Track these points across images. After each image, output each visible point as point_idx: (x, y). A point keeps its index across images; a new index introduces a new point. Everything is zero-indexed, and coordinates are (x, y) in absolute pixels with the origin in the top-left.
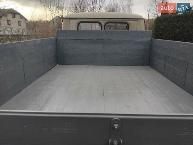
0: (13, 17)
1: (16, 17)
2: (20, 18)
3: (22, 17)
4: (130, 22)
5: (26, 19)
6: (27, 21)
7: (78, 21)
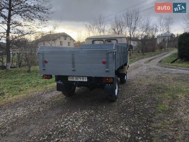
0: (65, 39)
1: (67, 39)
2: (70, 39)
3: (71, 39)
4: (118, 39)
5: (74, 41)
6: (74, 42)
7: (92, 40)
